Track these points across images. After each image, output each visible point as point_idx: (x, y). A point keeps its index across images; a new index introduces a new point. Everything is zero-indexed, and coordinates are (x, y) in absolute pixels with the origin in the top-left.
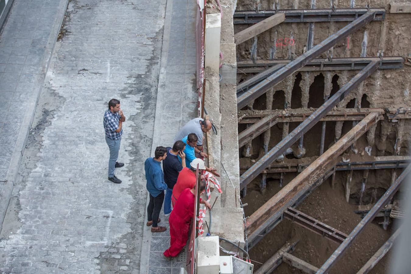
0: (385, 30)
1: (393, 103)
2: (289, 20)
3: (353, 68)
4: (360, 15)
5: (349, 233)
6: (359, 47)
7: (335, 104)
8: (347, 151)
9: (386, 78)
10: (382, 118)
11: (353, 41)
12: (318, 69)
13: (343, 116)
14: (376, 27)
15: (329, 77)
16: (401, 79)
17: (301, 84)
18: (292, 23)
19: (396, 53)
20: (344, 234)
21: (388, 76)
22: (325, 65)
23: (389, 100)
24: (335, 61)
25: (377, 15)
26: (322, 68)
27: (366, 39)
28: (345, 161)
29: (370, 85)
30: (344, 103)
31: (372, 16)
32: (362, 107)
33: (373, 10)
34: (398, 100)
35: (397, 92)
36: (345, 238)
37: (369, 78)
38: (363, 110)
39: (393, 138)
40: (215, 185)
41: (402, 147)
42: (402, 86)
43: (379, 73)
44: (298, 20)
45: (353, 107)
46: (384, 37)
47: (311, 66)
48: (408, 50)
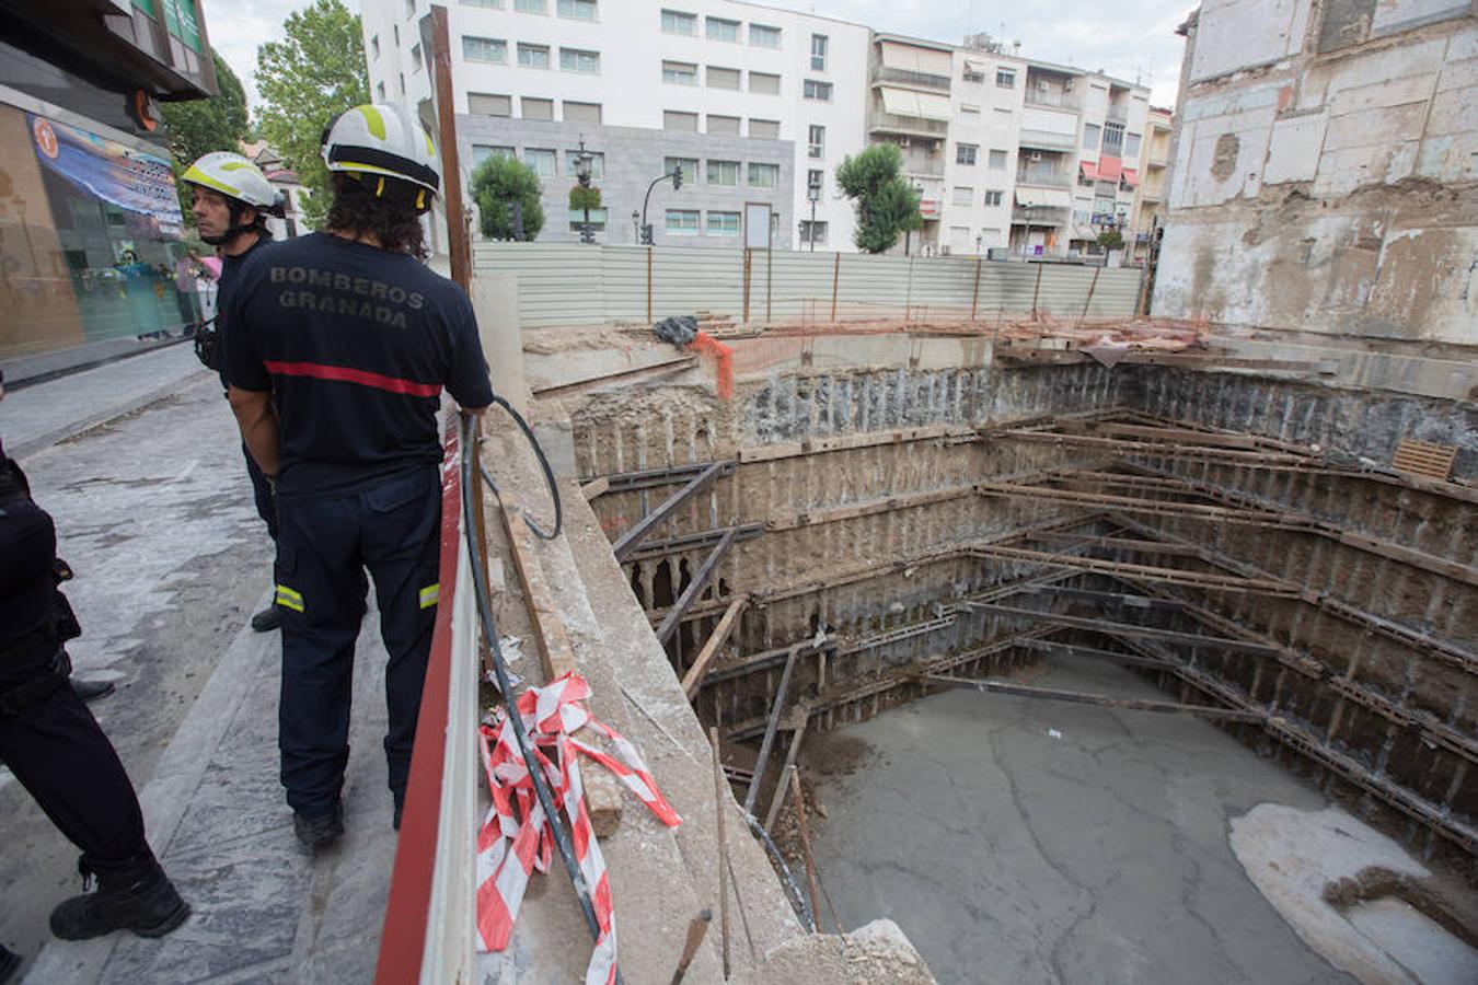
0: (736, 488)
1: (757, 584)
2: (615, 488)
3: (705, 543)
4: (704, 469)
5: (753, 769)
6: (708, 515)
7: (692, 597)
8: (715, 659)
9: (744, 552)
10: (748, 605)
11: (699, 510)
13: (701, 611)
14: (725, 483)
15: (675, 562)
16: (761, 550)
17: (641, 579)
18: (618, 492)
19: (752, 518)
20: (748, 772)
21: (747, 549)
22: (670, 546)
23: (752, 581)
24: (681, 539)
25: (727, 467)
26: (667, 550)
27: (714, 505)
28: (711, 671)
29: (727, 565)
30: (700, 596)
31: (719, 469)
32: (722, 595)
33: (719, 463)
34: (762, 579)
35: (760, 569)
36: (751, 777)
37: (725, 554)
38: (724, 599)
39: (762, 628)
40: (618, 782)
41: (774, 639)
42: (764, 560)
43: (736, 547)
44: (626, 487)
45: (709, 598)
46: (736, 499)
47: (652, 549)
48: (766, 511)
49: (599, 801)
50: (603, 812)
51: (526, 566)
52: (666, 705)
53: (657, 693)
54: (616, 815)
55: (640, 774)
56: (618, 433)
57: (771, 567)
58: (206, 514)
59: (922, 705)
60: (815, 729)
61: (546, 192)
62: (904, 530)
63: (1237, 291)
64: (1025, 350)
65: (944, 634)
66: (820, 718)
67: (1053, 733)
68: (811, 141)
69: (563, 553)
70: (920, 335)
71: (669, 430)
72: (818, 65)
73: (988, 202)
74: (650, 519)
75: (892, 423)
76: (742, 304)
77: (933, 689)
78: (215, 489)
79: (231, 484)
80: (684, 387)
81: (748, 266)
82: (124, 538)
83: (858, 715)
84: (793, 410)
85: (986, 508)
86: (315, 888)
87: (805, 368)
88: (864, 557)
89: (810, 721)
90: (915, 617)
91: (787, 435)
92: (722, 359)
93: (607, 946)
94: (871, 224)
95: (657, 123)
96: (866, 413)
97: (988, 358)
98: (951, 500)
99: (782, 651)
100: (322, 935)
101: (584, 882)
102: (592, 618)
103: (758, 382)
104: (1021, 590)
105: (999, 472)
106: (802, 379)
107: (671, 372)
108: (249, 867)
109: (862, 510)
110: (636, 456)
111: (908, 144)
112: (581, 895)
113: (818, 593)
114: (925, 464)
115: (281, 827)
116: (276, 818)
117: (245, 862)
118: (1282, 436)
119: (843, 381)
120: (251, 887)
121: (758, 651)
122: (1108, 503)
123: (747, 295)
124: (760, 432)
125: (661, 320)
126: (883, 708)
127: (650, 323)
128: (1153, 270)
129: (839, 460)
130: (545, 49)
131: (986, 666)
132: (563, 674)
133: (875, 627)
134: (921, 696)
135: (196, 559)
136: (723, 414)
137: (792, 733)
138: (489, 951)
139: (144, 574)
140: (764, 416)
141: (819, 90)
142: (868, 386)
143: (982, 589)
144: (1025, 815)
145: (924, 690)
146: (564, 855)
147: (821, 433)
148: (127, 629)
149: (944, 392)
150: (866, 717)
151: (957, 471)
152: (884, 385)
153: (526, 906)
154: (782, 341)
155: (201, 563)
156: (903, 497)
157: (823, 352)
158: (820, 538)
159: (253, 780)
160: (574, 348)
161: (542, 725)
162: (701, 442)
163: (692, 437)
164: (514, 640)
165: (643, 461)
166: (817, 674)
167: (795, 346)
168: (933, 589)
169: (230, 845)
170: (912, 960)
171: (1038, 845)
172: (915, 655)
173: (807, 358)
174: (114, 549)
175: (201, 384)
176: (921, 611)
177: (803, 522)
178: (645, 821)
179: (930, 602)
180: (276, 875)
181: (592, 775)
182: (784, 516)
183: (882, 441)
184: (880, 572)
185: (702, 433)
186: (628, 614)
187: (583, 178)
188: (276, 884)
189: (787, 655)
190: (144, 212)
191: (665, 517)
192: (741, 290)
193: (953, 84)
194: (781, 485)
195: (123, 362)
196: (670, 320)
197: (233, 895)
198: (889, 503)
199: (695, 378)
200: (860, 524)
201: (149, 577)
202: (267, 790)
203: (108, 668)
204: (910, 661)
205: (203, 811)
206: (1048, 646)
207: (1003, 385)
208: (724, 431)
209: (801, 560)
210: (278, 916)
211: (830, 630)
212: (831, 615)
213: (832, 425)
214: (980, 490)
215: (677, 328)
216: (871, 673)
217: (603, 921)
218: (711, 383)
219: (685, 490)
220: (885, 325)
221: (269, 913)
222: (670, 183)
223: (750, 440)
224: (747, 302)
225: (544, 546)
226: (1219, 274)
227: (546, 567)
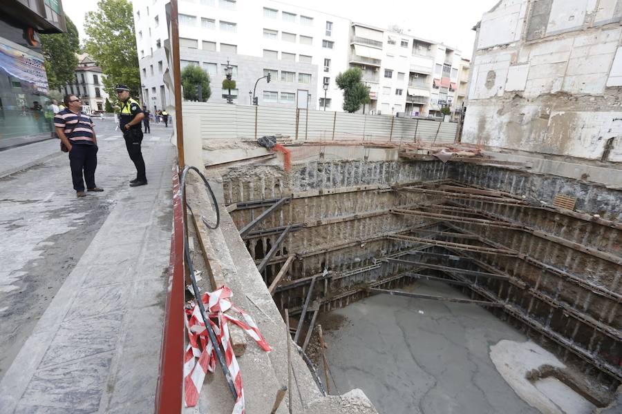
0: (291, 209)
1: (299, 249)
2: (239, 208)
3: (277, 232)
4: (278, 201)
6: (279, 220)
7: (272, 255)
8: (281, 281)
9: (294, 236)
10: (295, 258)
11: (275, 218)
12: (258, 236)
13: (275, 261)
14: (286, 207)
15: (265, 240)
16: (301, 235)
17: (250, 246)
18: (241, 210)
19: (297, 222)
20: (295, 329)
22: (263, 233)
23: (297, 248)
24: (267, 230)
25: (287, 200)
26: (261, 235)
27: (282, 216)
29: (286, 242)
30: (275, 254)
31: (284, 201)
32: (284, 254)
33: (284, 198)
34: (302, 247)
35: (301, 243)
37: (286, 237)
38: (285, 256)
39: (301, 269)
40: (245, 332)
41: (306, 273)
42: (302, 239)
43: (291, 234)
44: (244, 208)
45: (279, 255)
46: (291, 214)
47: (254, 234)
48: (304, 219)
49: (237, 341)
50: (238, 345)
51: (204, 240)
52: (263, 300)
53: (259, 295)
54: (244, 346)
55: (254, 329)
56: (241, 185)
57: (305, 243)
58: (58, 216)
59: (367, 301)
60: (323, 311)
61: (212, 81)
62: (361, 228)
63: (495, 134)
64: (411, 154)
65: (376, 271)
66: (325, 307)
67: (420, 312)
68: (325, 65)
69: (219, 235)
70: (368, 147)
71: (263, 184)
72: (328, 34)
73: (397, 93)
74: (254, 221)
75: (357, 183)
76: (295, 132)
77: (372, 294)
78: (62, 205)
79: (70, 203)
80: (270, 166)
81: (298, 116)
82: (19, 226)
83: (341, 305)
84: (315, 177)
85: (395, 218)
86: (109, 381)
87: (322, 159)
88: (344, 238)
89: (321, 307)
90: (365, 264)
91: (313, 187)
92: (286, 154)
93: (241, 403)
94: (349, 100)
95: (260, 54)
96: (346, 179)
97: (396, 157)
98: (380, 215)
99: (309, 278)
100: (113, 401)
101: (230, 375)
102: (232, 263)
103: (301, 165)
104: (409, 253)
105: (400, 204)
106: (319, 164)
107: (264, 159)
108: (79, 373)
109: (344, 219)
110: (249, 195)
111: (365, 68)
112: (229, 381)
113: (325, 253)
114: (370, 200)
115: (93, 354)
116: (91, 350)
117: (77, 370)
118: (511, 191)
119: (336, 165)
120: (79, 382)
121: (299, 278)
122: (444, 217)
123: (297, 128)
124: (301, 185)
125: (261, 137)
126: (351, 302)
127: (256, 138)
128: (462, 124)
129: (334, 198)
130: (212, 21)
131: (394, 284)
132: (221, 286)
133: (348, 268)
134: (367, 297)
135: (54, 236)
136: (286, 178)
137: (313, 312)
138: (188, 407)
139: (28, 242)
140: (303, 179)
141: (329, 44)
142: (347, 168)
143: (392, 252)
144: (409, 346)
145: (368, 295)
146: (221, 364)
147: (327, 187)
148: (20, 267)
149: (378, 171)
150: (344, 306)
151: (383, 203)
152: (353, 167)
153: (205, 387)
154: (312, 147)
155: (55, 238)
156: (360, 214)
157: (328, 153)
158: (325, 230)
159: (80, 334)
160: (223, 148)
161: (211, 309)
162: (277, 189)
163: (273, 186)
164: (199, 272)
165: (252, 197)
166: (324, 288)
167: (317, 150)
168: (372, 252)
169: (70, 363)
170: (369, 406)
171: (414, 358)
172: (365, 279)
173: (322, 155)
174: (14, 231)
175: (55, 158)
176: (367, 261)
177: (319, 224)
178: (256, 349)
179: (371, 258)
180: (91, 376)
181: (233, 329)
182: (311, 221)
183: (352, 190)
184: (350, 245)
185: (277, 186)
186: (246, 262)
187: (229, 76)
188: (92, 380)
189: (311, 280)
190: (31, 82)
191: (261, 220)
192: (295, 126)
193: (383, 44)
194: (310, 208)
195: (19, 148)
196: (265, 138)
197: (71, 385)
198: (356, 216)
199: (275, 162)
200: (343, 225)
201: (31, 243)
202: (86, 338)
203: (11, 284)
204: (362, 282)
205: (57, 348)
206: (419, 276)
207: (402, 169)
208: (286, 185)
209: (318, 240)
210: (92, 394)
211: (329, 269)
212: (330, 262)
213: (332, 183)
214: (392, 211)
215: (267, 141)
216: (346, 287)
217: (238, 392)
218: (282, 164)
219: (270, 209)
220: (354, 142)
221: (88, 393)
222: (266, 80)
223: (298, 189)
224: (297, 131)
225: (211, 232)
226: (488, 126)
227: (212, 241)
